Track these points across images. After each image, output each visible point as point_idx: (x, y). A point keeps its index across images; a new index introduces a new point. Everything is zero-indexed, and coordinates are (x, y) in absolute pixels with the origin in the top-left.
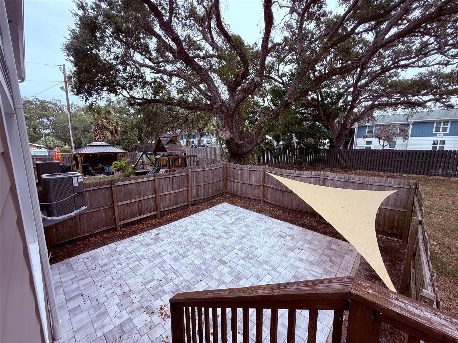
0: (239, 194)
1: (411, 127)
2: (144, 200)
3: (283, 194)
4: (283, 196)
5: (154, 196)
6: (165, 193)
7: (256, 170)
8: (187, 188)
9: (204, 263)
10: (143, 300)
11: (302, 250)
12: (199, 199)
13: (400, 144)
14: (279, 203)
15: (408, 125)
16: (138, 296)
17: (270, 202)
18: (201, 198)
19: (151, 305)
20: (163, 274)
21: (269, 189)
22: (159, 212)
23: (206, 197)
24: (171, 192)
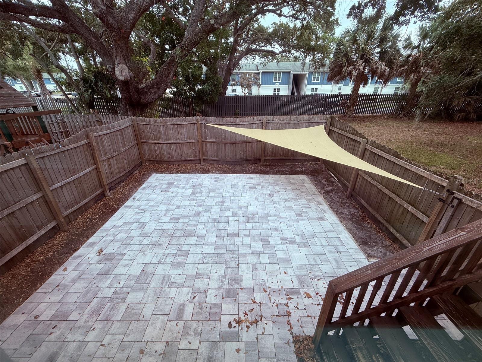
0: (165, 158)
1: (260, 76)
2: (19, 209)
3: (225, 145)
4: (225, 148)
5: (39, 195)
6: (59, 184)
7: (187, 123)
8: (94, 167)
9: (217, 248)
10: (204, 336)
11: (278, 192)
12: (115, 178)
13: (255, 91)
14: (222, 157)
15: (258, 74)
16: (190, 338)
17: (211, 158)
18: (117, 177)
19: (222, 329)
20: (185, 290)
21: (208, 144)
22: (63, 220)
23: (123, 174)
24: (69, 180)
